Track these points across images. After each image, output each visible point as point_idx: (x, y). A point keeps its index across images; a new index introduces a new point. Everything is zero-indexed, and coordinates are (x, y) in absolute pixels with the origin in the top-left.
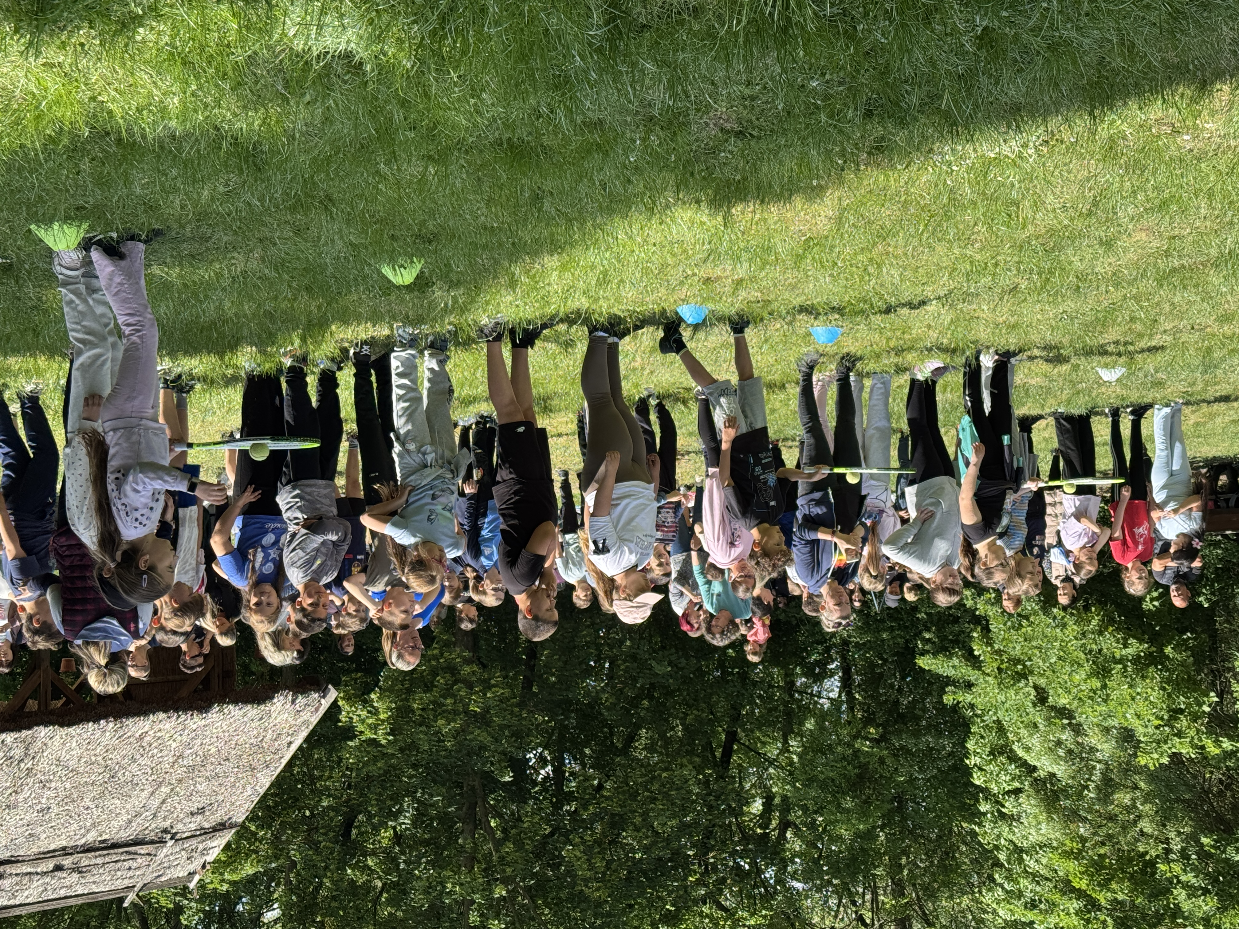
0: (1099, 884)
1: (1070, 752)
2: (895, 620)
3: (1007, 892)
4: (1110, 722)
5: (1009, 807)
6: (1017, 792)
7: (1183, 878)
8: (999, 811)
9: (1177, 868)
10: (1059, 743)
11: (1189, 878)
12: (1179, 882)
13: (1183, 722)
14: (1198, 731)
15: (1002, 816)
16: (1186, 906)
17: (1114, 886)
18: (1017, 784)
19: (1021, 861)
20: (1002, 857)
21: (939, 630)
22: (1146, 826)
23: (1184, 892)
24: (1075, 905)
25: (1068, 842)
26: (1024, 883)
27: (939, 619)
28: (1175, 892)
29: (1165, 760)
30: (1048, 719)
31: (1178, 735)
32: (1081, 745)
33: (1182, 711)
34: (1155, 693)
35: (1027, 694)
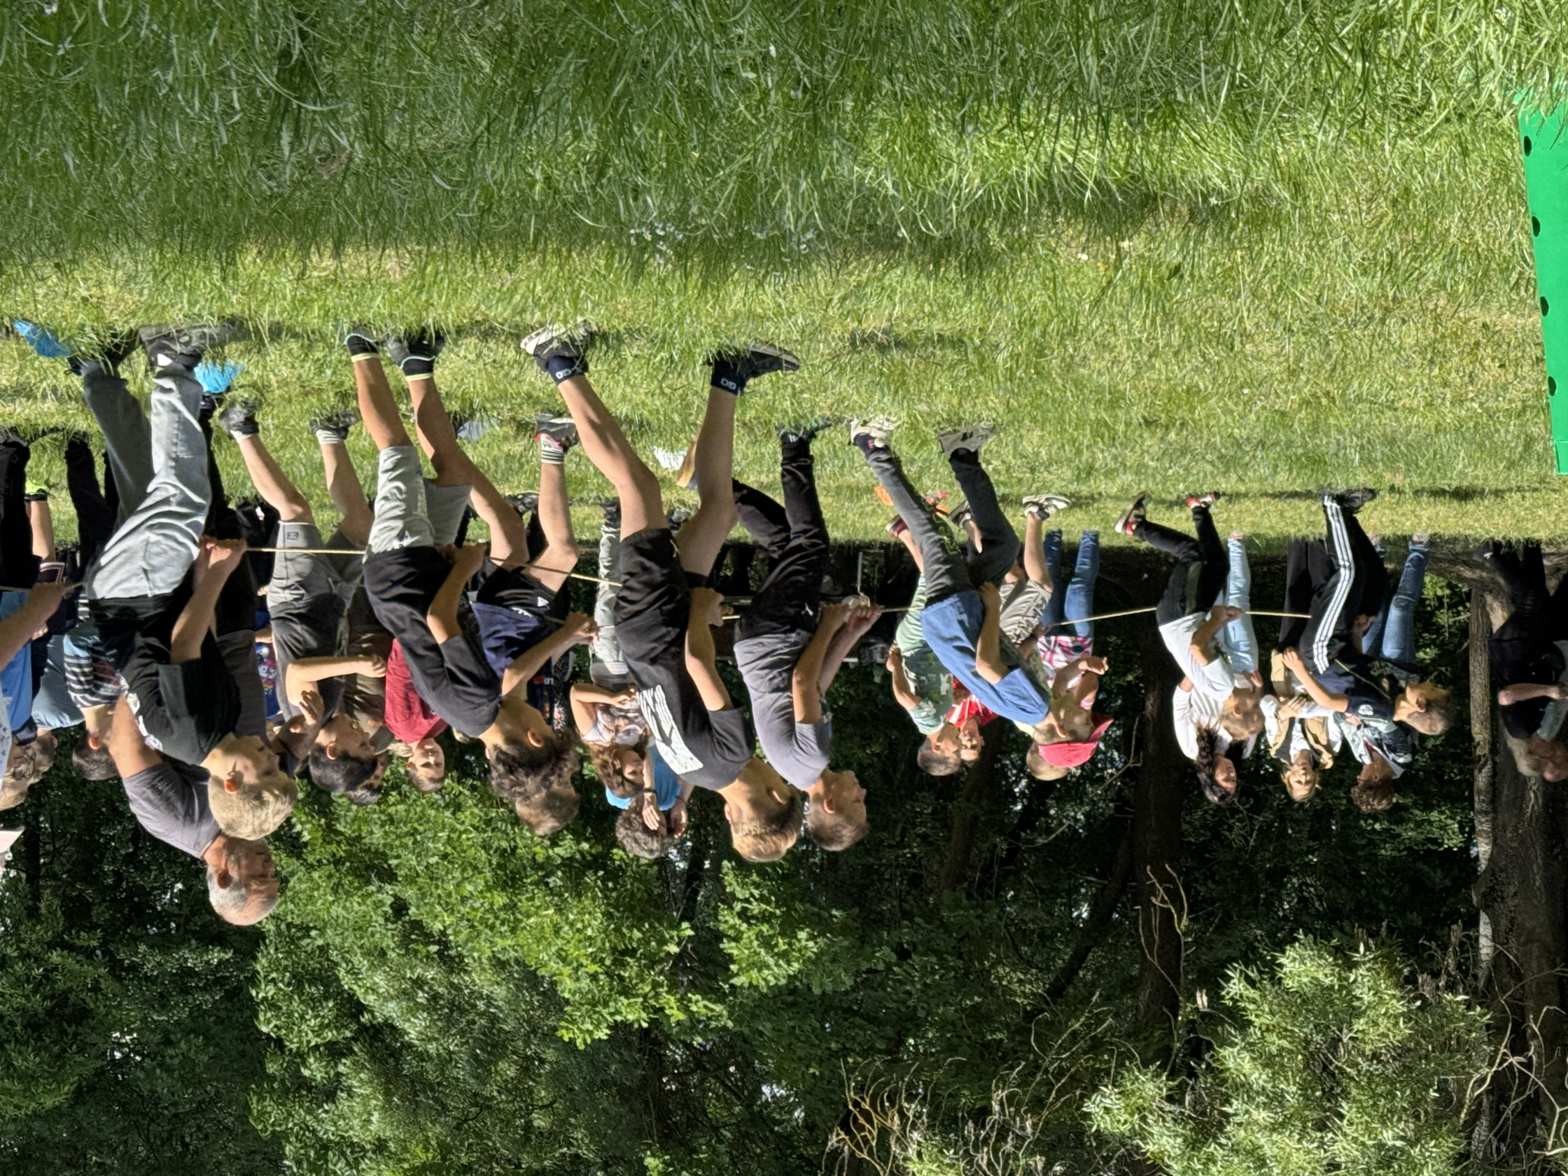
13: (634, 970)
14: (656, 985)
30: (405, 942)
31: (626, 991)
32: (457, 988)
33: (632, 953)
34: (594, 923)
35: (378, 904)
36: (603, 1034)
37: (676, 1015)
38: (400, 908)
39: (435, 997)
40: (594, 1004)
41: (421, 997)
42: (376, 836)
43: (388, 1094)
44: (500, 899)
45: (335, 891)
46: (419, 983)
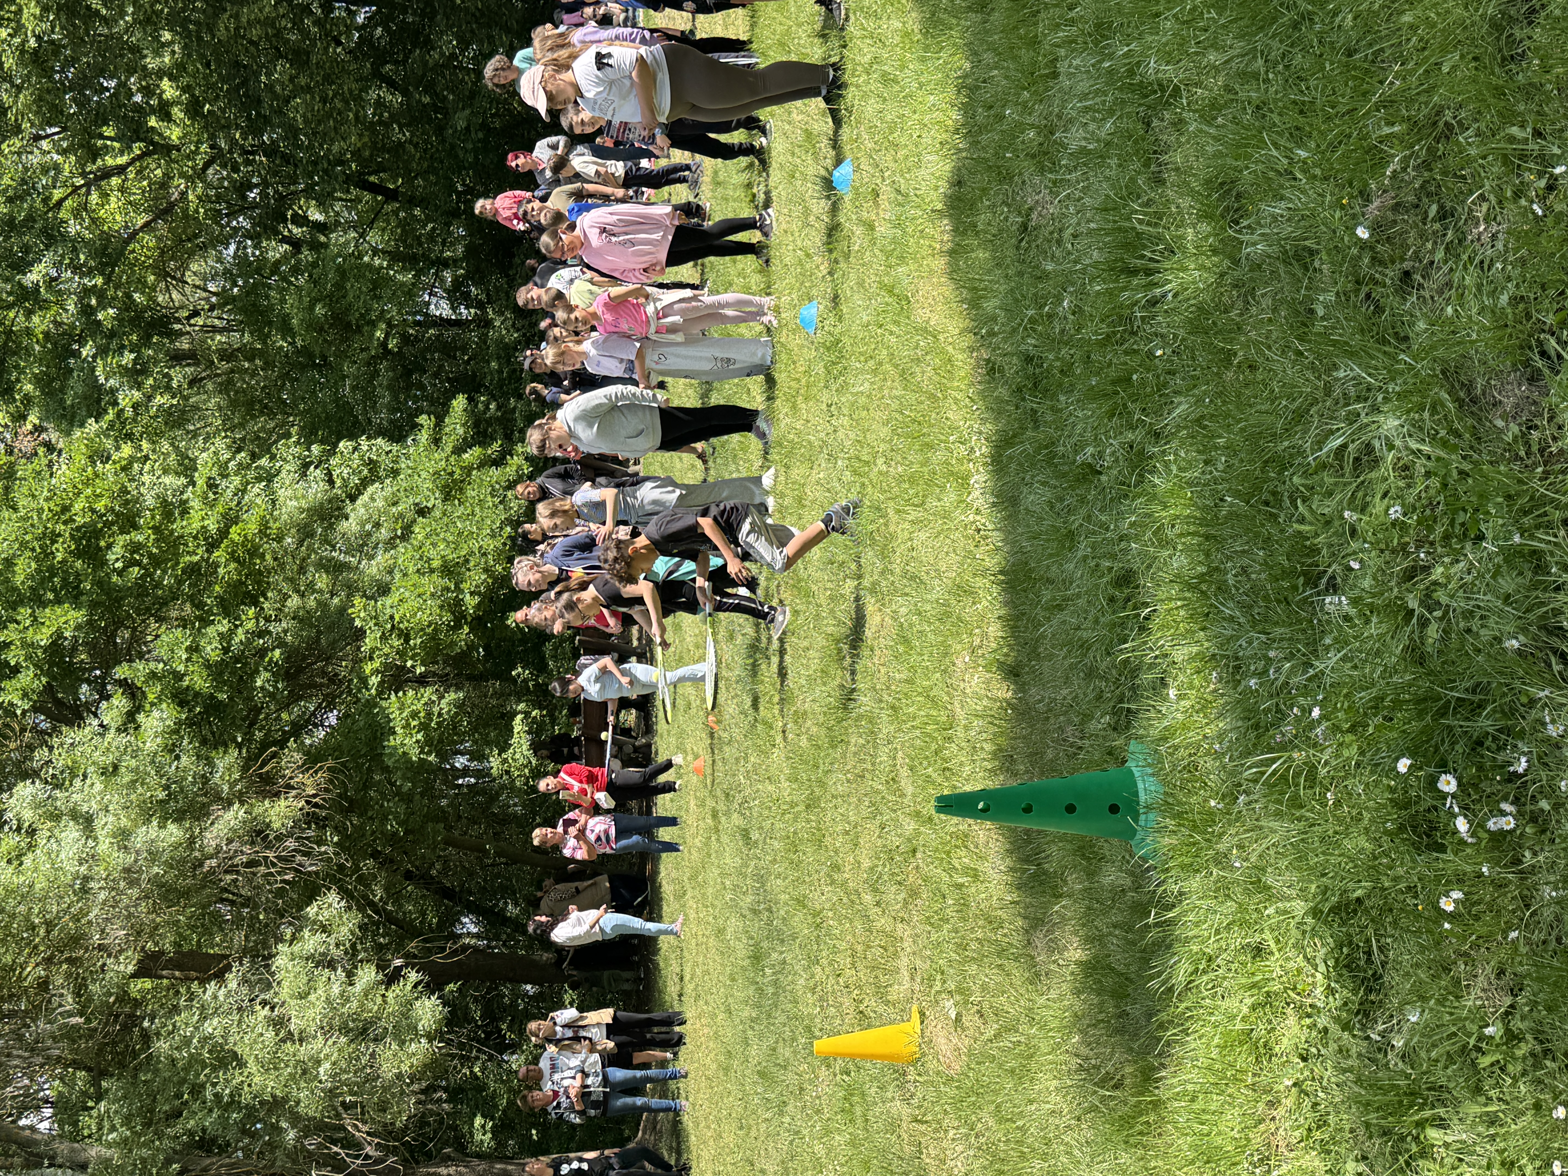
0: (234, 552)
1: (369, 534)
2: (510, 377)
3: (226, 463)
4: (398, 575)
5: (315, 473)
6: (331, 482)
7: (240, 630)
8: (311, 463)
9: (250, 625)
10: (377, 525)
11: (240, 636)
12: (236, 627)
13: (396, 642)
14: (387, 655)
15: (306, 466)
16: (211, 631)
17: (233, 565)
18: (338, 483)
19: (259, 479)
20: (264, 462)
21: (497, 419)
22: (294, 602)
23: (225, 630)
24: (213, 527)
25: (277, 525)
26: (237, 481)
27: (508, 420)
28: (225, 622)
29: (358, 623)
30: (401, 516)
33: (407, 640)
35: (427, 498)
38: (425, 511)
40: (376, 617)
42: (470, 493)
45: (435, 474)
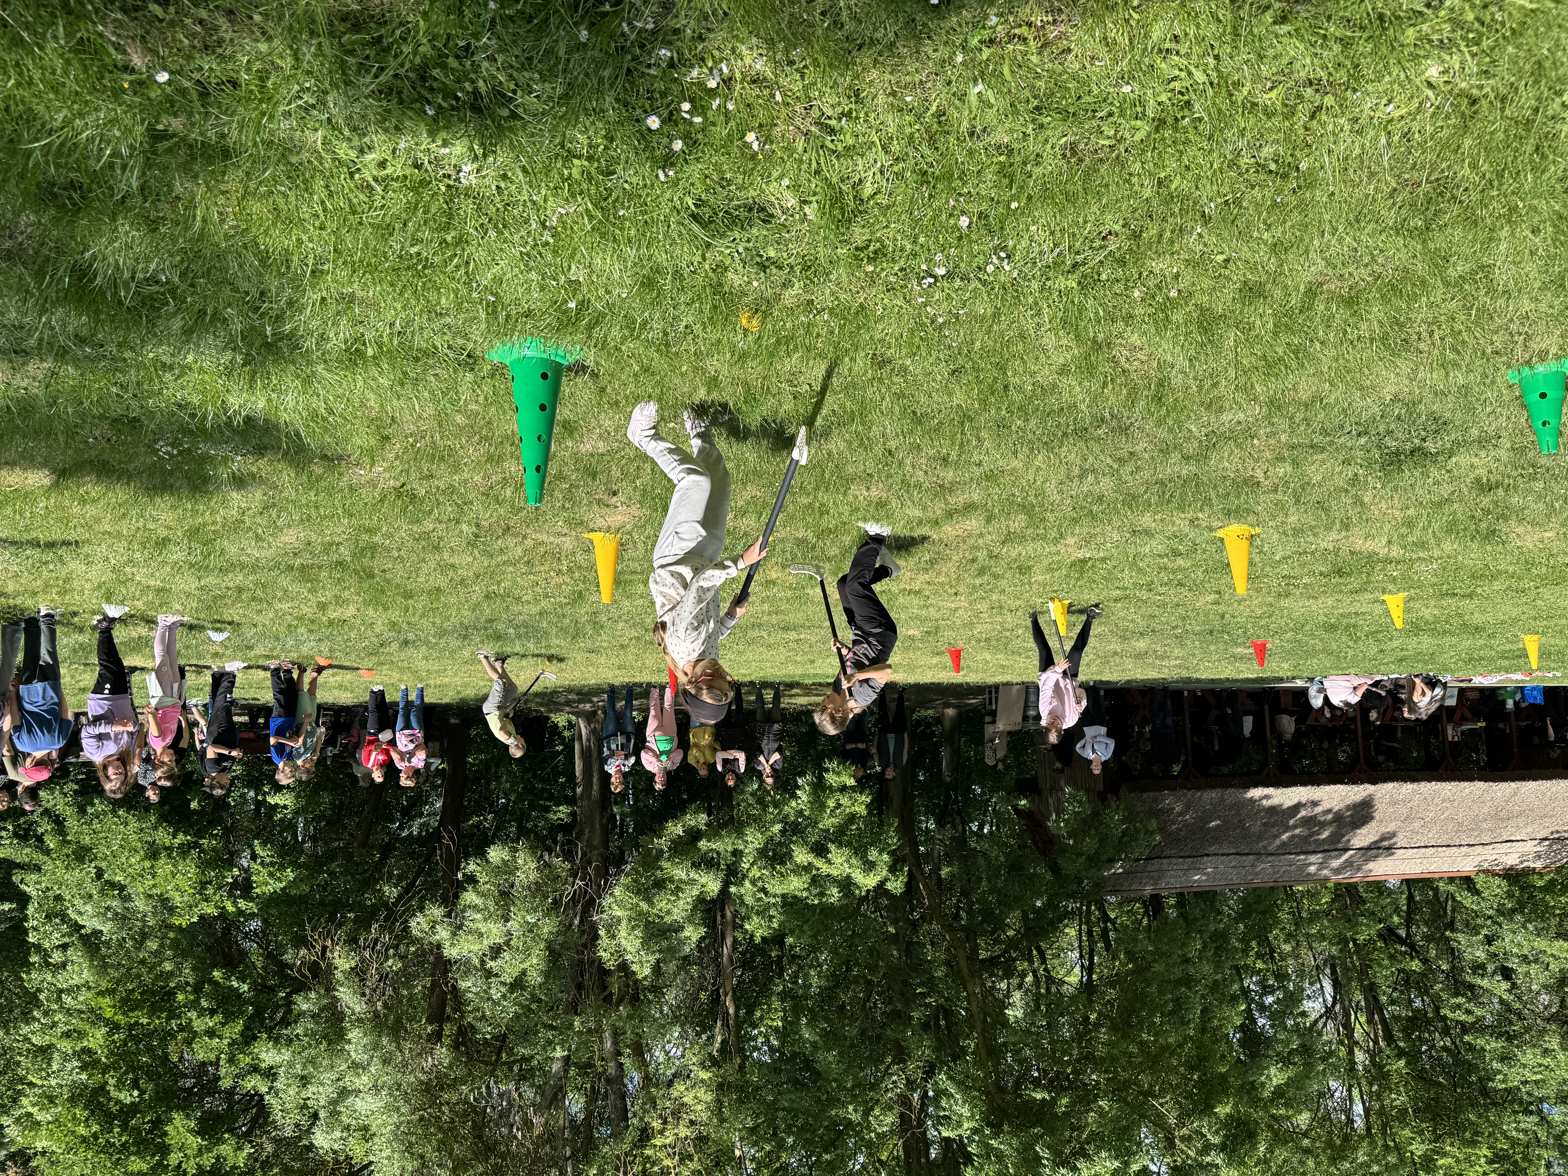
0: (124, 1013)
3: (43, 1024)
4: (154, 891)
5: (56, 958)
6: (65, 946)
8: (46, 961)
13: (211, 890)
14: (221, 896)
15: (48, 964)
18: (66, 940)
19: (59, 999)
20: (43, 997)
24: (102, 1030)
25: (104, 983)
26: (59, 1016)
30: (102, 891)
31: (206, 900)
32: (127, 909)
33: (210, 883)
34: (193, 871)
35: (89, 873)
36: (195, 920)
37: (230, 908)
38: (100, 873)
39: (117, 914)
40: (191, 907)
41: (109, 915)
42: (87, 840)
43: (91, 961)
44: (147, 864)
45: (67, 868)
46: (108, 908)
